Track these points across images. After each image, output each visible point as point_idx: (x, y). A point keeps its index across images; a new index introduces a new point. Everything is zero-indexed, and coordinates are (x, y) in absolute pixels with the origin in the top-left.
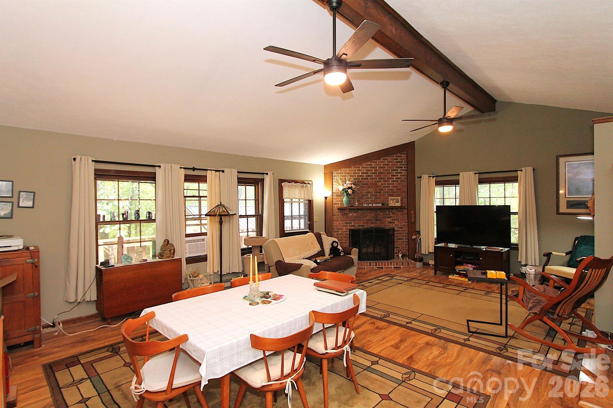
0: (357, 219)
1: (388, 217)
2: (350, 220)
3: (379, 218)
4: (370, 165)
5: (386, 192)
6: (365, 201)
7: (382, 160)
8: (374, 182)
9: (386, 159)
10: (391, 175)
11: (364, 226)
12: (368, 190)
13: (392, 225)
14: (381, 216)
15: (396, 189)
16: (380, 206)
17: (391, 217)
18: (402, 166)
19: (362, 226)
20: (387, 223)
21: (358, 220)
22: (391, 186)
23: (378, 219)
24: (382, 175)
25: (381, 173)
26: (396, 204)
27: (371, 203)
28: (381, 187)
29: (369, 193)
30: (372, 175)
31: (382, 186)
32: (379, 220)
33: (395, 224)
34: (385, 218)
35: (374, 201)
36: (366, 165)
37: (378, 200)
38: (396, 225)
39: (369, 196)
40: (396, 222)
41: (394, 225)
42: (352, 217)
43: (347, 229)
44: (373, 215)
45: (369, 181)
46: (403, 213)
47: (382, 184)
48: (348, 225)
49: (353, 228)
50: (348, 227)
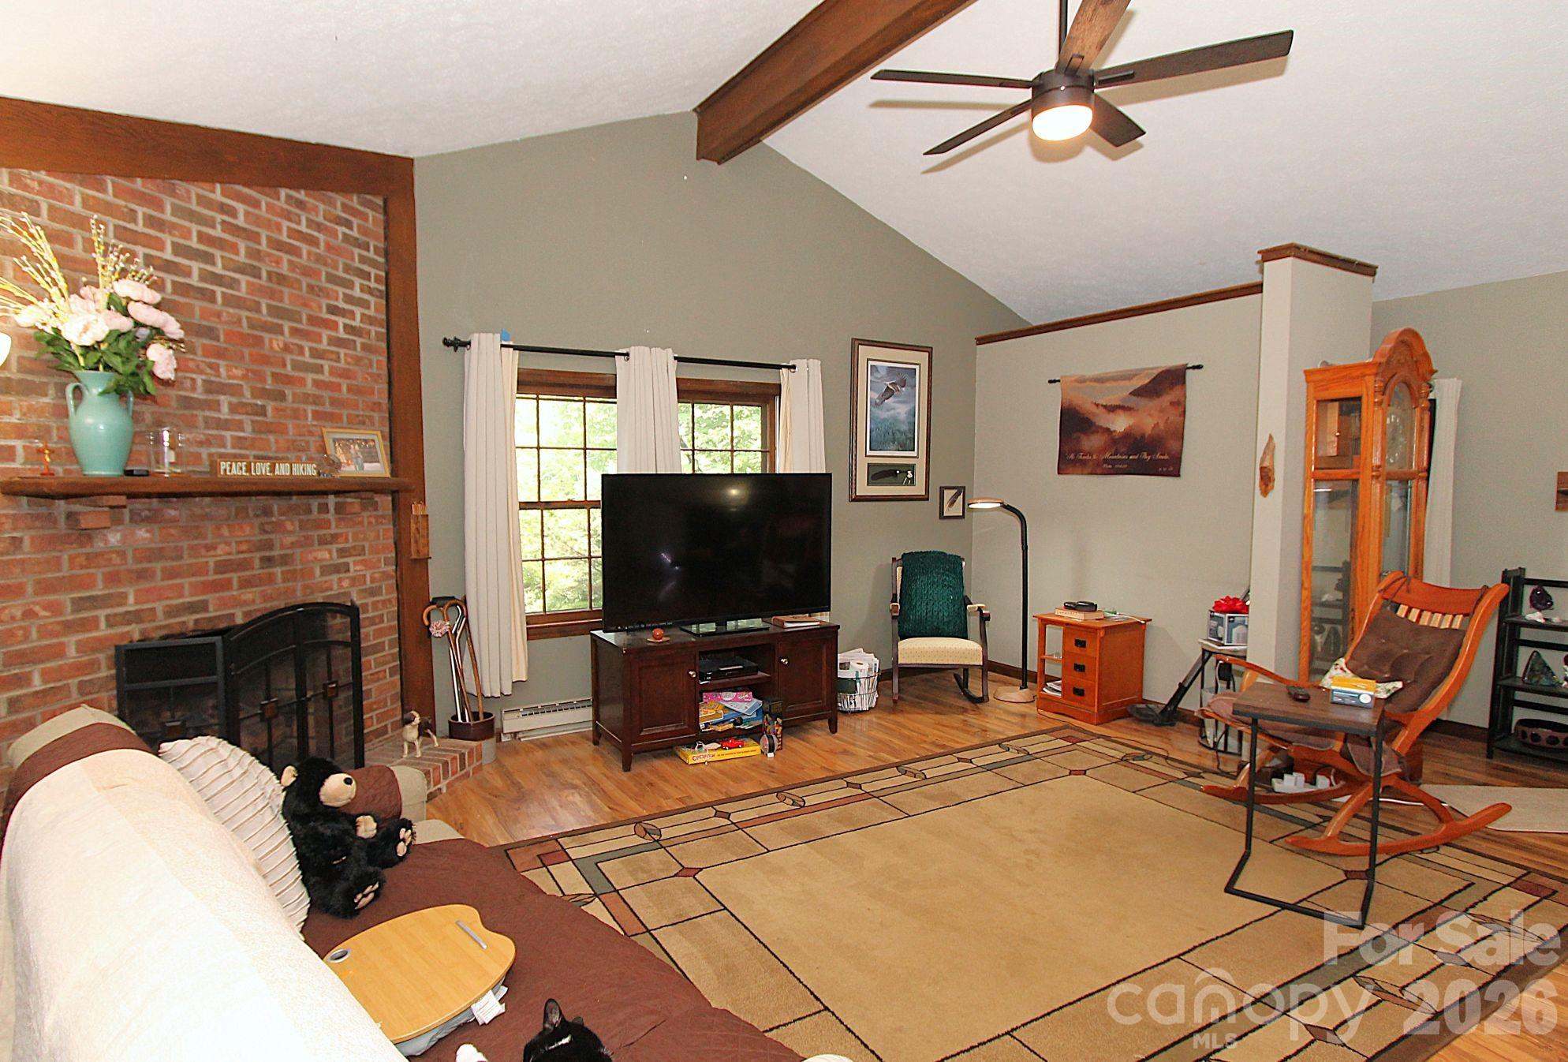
0: (158, 566)
1: (323, 541)
2: (112, 578)
3: (282, 547)
4: (223, 209)
5: (306, 398)
6: (201, 443)
7: (282, 203)
8: (245, 329)
9: (301, 204)
10: (324, 302)
11: (203, 606)
12: (215, 368)
13: (340, 580)
14: (291, 532)
15: (349, 390)
16: (309, 478)
17: (335, 538)
18: (366, 268)
19: (191, 608)
20: (318, 572)
21: (170, 574)
22: (326, 365)
23: (276, 553)
24: (286, 290)
25: (281, 279)
26: (366, 465)
27: (235, 458)
28: (284, 366)
29: (223, 389)
30: (238, 281)
31: (288, 358)
32: (285, 560)
33: (351, 574)
34: (306, 543)
35: (252, 444)
36: (201, 200)
37: (272, 438)
38: (354, 581)
39: (225, 413)
40: (355, 563)
41: (345, 583)
42: (122, 554)
43: (98, 645)
44: (249, 531)
45: (219, 315)
46: (376, 517)
47: (286, 348)
48: (102, 613)
49: (135, 632)
50: (103, 631)
